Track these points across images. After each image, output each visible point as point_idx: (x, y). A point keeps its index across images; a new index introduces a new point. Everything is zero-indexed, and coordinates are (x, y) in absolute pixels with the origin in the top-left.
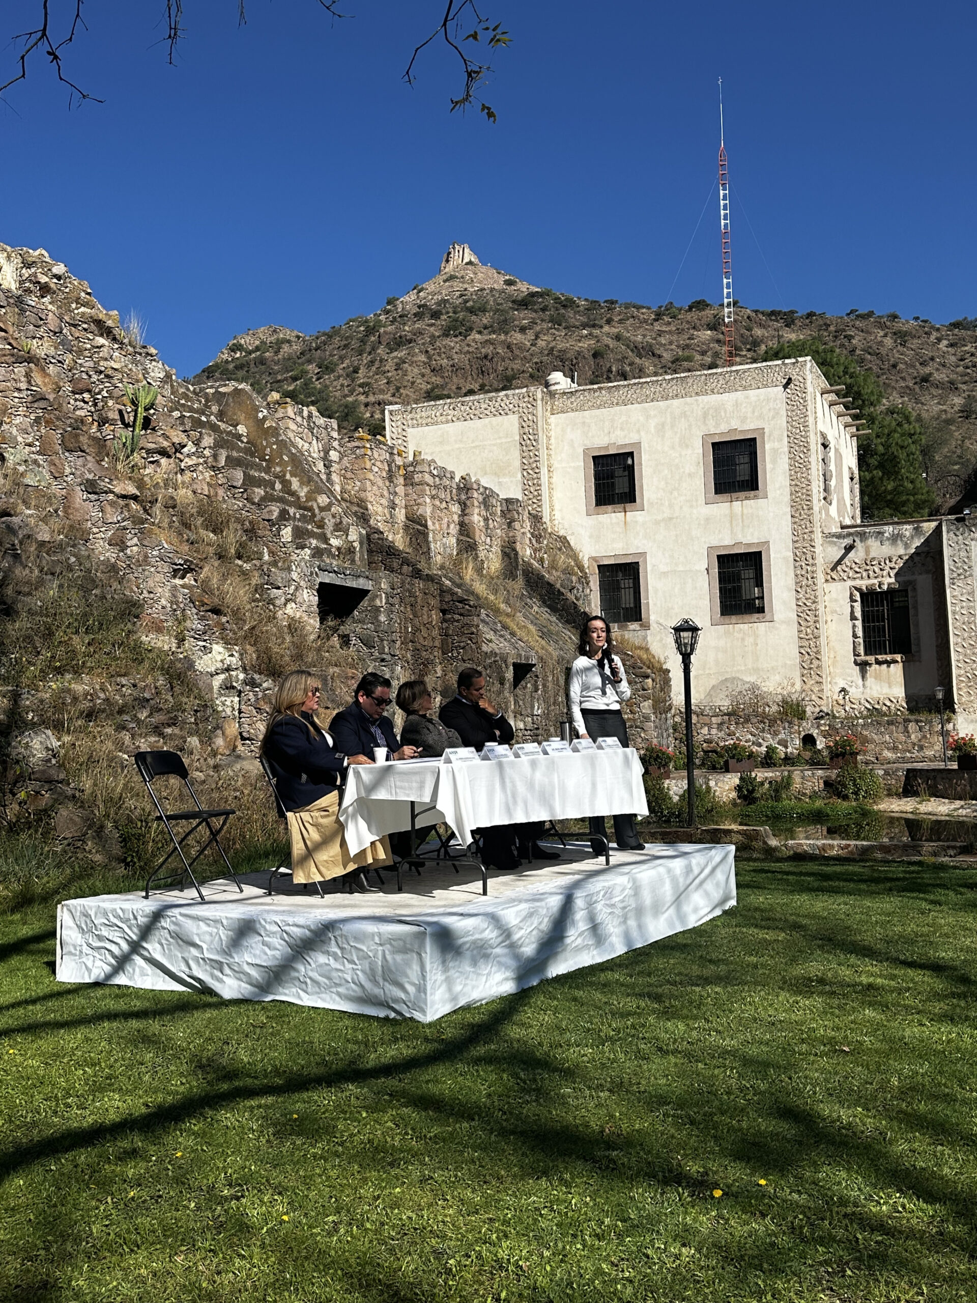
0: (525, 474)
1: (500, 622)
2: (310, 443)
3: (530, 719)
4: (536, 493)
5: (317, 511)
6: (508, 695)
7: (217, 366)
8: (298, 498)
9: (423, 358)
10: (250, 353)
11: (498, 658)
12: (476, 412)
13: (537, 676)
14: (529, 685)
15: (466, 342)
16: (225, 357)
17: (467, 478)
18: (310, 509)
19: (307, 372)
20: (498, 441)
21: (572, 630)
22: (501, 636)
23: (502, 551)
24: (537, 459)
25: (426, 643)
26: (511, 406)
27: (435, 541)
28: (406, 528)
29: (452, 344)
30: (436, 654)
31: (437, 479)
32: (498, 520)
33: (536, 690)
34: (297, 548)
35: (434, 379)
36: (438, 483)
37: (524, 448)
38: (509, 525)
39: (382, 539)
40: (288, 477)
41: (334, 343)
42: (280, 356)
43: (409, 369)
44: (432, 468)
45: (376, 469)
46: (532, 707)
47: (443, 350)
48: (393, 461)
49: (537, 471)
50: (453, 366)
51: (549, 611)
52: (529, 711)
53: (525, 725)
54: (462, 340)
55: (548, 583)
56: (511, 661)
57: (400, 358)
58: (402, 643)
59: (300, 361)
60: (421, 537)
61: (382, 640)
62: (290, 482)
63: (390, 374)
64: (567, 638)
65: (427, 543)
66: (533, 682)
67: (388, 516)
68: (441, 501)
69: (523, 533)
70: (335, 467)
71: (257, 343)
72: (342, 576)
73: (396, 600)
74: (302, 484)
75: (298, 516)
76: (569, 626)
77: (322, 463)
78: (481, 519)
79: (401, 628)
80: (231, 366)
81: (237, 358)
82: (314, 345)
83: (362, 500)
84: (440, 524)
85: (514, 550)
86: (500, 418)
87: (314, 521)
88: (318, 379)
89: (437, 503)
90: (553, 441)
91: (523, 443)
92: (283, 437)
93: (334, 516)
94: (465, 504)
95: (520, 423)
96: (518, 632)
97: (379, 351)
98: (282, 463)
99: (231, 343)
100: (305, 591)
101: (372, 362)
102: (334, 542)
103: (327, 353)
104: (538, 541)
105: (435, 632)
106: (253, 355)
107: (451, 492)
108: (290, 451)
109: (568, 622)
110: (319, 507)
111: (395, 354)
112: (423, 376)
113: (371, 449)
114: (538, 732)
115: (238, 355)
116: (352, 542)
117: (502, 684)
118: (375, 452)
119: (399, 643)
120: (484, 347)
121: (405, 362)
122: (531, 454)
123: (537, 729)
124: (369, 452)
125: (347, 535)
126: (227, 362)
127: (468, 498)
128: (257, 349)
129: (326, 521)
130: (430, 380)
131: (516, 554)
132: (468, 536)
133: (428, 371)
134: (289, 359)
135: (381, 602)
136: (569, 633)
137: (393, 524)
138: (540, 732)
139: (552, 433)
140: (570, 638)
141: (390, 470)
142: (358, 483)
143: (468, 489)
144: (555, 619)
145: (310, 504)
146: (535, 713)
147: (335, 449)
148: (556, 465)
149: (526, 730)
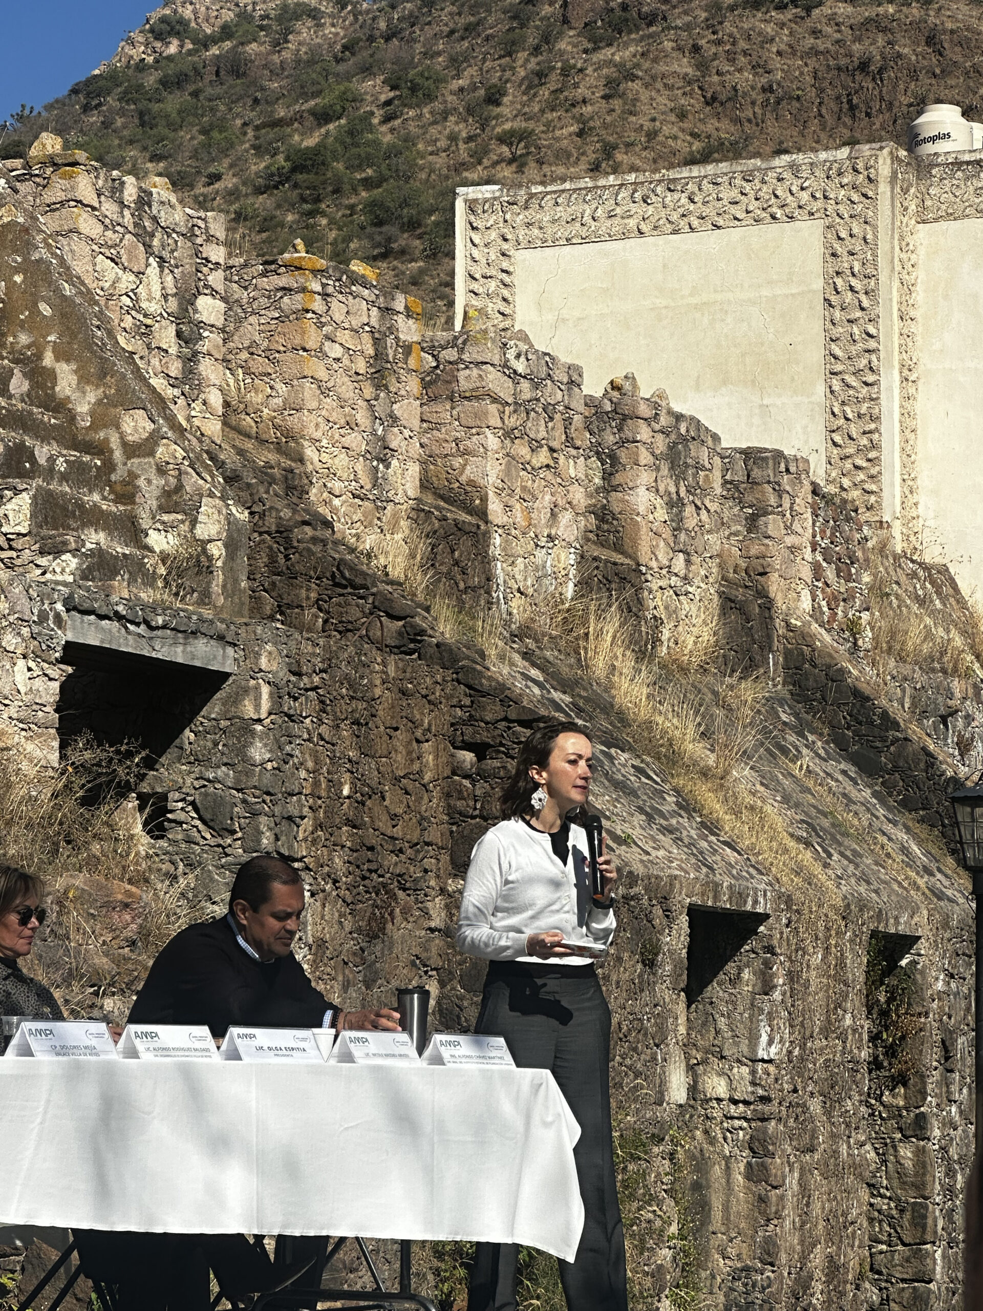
0: (837, 385)
1: (677, 791)
2: (139, 274)
3: (745, 1070)
4: (864, 441)
5: (118, 455)
6: (668, 995)
7: (112, 78)
8: (72, 418)
9: (684, 66)
10: (205, 43)
11: (638, 889)
12: (706, 211)
13: (770, 949)
14: (746, 975)
15: (809, 23)
16: (137, 52)
17: (627, 386)
18: (101, 450)
19: (357, 99)
20: (766, 292)
21: (917, 828)
22: (668, 830)
23: (721, 594)
24: (872, 344)
25: (398, 832)
26: (805, 196)
27: (510, 558)
28: (419, 513)
29: (769, 29)
30: (429, 863)
31: (525, 385)
32: (713, 507)
33: (767, 989)
34: (42, 553)
35: (711, 126)
36: (527, 395)
37: (837, 314)
38: (752, 523)
39: (324, 542)
40: (48, 359)
41: (438, 20)
42: (286, 55)
43: (645, 95)
44: (511, 354)
45: (335, 351)
46: (754, 1039)
47: (742, 44)
48: (392, 330)
49: (870, 378)
50: (768, 89)
51: (852, 771)
52: (744, 1048)
53: (732, 1089)
54: (797, 19)
55: (856, 693)
56: (682, 899)
57: (620, 66)
58: (319, 826)
59: (341, 68)
60: (465, 543)
61: (255, 814)
62: (52, 375)
63: (588, 110)
64: (890, 847)
65: (486, 561)
66: (758, 964)
67: (365, 480)
68: (535, 445)
69: (793, 549)
70: (211, 341)
71: (228, 16)
72: (142, 630)
73: (306, 706)
74: (84, 379)
75: (61, 465)
76: (909, 818)
77: (172, 330)
78: (659, 502)
79: (316, 784)
80: (151, 80)
81: (170, 58)
82: (383, 25)
83: (290, 435)
84: (529, 511)
85: (762, 592)
86: (775, 226)
87: (109, 483)
88: (387, 119)
89: (522, 450)
90: (920, 296)
91: (834, 299)
92: (42, 253)
93: (161, 471)
94: (613, 457)
95: (827, 246)
96: (728, 821)
97: (562, 45)
98: (36, 324)
99: (155, 16)
100: (21, 663)
101: (541, 75)
102: (158, 541)
103: (419, 48)
104: (844, 573)
105: (433, 804)
106: (215, 51)
107: (568, 422)
108: (58, 290)
109: (906, 805)
110: (125, 444)
111: (606, 53)
112: (682, 115)
113: (325, 295)
114: (766, 1109)
115: (173, 49)
116: (204, 543)
117: (650, 963)
118: (335, 304)
119: (307, 824)
120: (859, 39)
121: (633, 78)
122: (856, 330)
123: (765, 1100)
124: (318, 305)
125: (194, 522)
126: (141, 66)
127: (623, 442)
128: (226, 32)
129: (141, 482)
130: (700, 128)
131: (768, 605)
132: (618, 548)
133: (694, 103)
134: (311, 62)
135: (257, 707)
136: (902, 836)
137: (381, 502)
138: (773, 1107)
139: (920, 274)
140: (904, 850)
141: (379, 356)
142: (281, 388)
143: (625, 418)
144: (867, 793)
145: (102, 435)
146: (762, 1054)
147: (214, 293)
148: (926, 362)
149: (735, 1102)
